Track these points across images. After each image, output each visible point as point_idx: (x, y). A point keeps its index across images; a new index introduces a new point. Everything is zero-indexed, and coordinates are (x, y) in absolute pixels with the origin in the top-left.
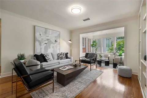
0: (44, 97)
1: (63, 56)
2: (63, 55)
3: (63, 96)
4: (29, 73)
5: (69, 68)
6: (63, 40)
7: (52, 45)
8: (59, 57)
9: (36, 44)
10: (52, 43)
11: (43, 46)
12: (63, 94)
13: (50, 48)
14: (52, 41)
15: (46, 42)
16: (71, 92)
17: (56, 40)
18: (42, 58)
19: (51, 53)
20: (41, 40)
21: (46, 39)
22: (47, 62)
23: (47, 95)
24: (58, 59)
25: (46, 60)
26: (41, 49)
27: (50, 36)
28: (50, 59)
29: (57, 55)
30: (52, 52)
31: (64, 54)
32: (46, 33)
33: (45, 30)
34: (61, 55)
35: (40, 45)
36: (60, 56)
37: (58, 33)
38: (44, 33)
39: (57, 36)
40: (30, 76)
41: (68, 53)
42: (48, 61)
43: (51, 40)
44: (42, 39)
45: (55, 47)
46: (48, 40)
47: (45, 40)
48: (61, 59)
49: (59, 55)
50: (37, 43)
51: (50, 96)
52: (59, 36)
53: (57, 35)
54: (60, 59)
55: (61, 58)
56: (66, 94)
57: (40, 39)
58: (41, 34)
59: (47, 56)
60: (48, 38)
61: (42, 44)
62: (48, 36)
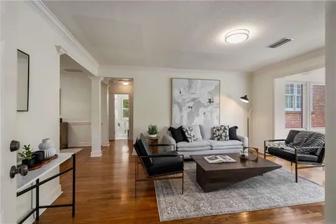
0: (168, 194)
1: (224, 134)
2: (224, 132)
3: (194, 205)
4: (149, 154)
5: (224, 161)
6: (229, 96)
7: (202, 110)
8: (214, 133)
9: (174, 109)
10: (203, 105)
11: (186, 112)
12: (197, 202)
13: (198, 115)
14: (202, 102)
15: (191, 104)
16: (211, 205)
17: (210, 100)
18: (179, 134)
19: (200, 126)
20: (182, 101)
21: (190, 100)
22: (188, 141)
23: (173, 194)
24: (212, 139)
25: (187, 138)
26: (182, 117)
27: (197, 92)
28: (194, 136)
29: (210, 129)
30: (202, 124)
31: (225, 129)
32: (190, 87)
33: (189, 82)
34: (218, 130)
35: (181, 110)
36: (218, 133)
38: (187, 89)
39: (213, 91)
40: (151, 159)
41: (236, 127)
42: (190, 140)
43: (200, 99)
44: (184, 100)
45: (209, 114)
46: (194, 100)
47: (188, 102)
48: (219, 140)
49: (215, 130)
50: (176, 108)
51: (176, 196)
52: (218, 89)
53: (214, 88)
54: (216, 138)
55: (219, 137)
56: (201, 205)
57: (180, 101)
58: (182, 90)
59: (189, 132)
60: (194, 96)
61: (184, 109)
62: (193, 92)
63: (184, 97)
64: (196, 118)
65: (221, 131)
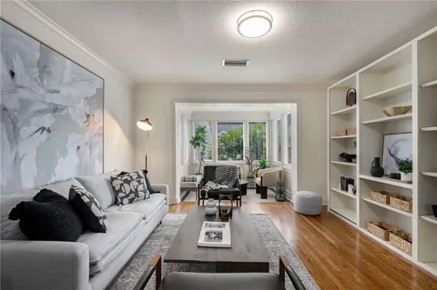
1: (140, 187)
2: (139, 182)
7: (72, 138)
8: (121, 195)
10: (76, 128)
13: (65, 153)
15: (48, 121)
20: (18, 106)
21: (44, 107)
24: (117, 204)
27: (64, 91)
29: (105, 183)
31: (139, 176)
32: (44, 68)
33: (41, 50)
34: (127, 182)
35: (13, 137)
36: (127, 188)
37: (98, 83)
38: (37, 71)
39: (93, 97)
41: (145, 172)
43: (70, 111)
44: (25, 104)
45: (87, 148)
46: (55, 109)
48: (131, 201)
49: (117, 183)
53: (94, 92)
54: (126, 201)
55: (132, 196)
57: (11, 103)
58: (18, 69)
60: (55, 99)
61: (24, 132)
62: (52, 88)
63: (23, 94)
64: (61, 160)
65: (135, 183)
